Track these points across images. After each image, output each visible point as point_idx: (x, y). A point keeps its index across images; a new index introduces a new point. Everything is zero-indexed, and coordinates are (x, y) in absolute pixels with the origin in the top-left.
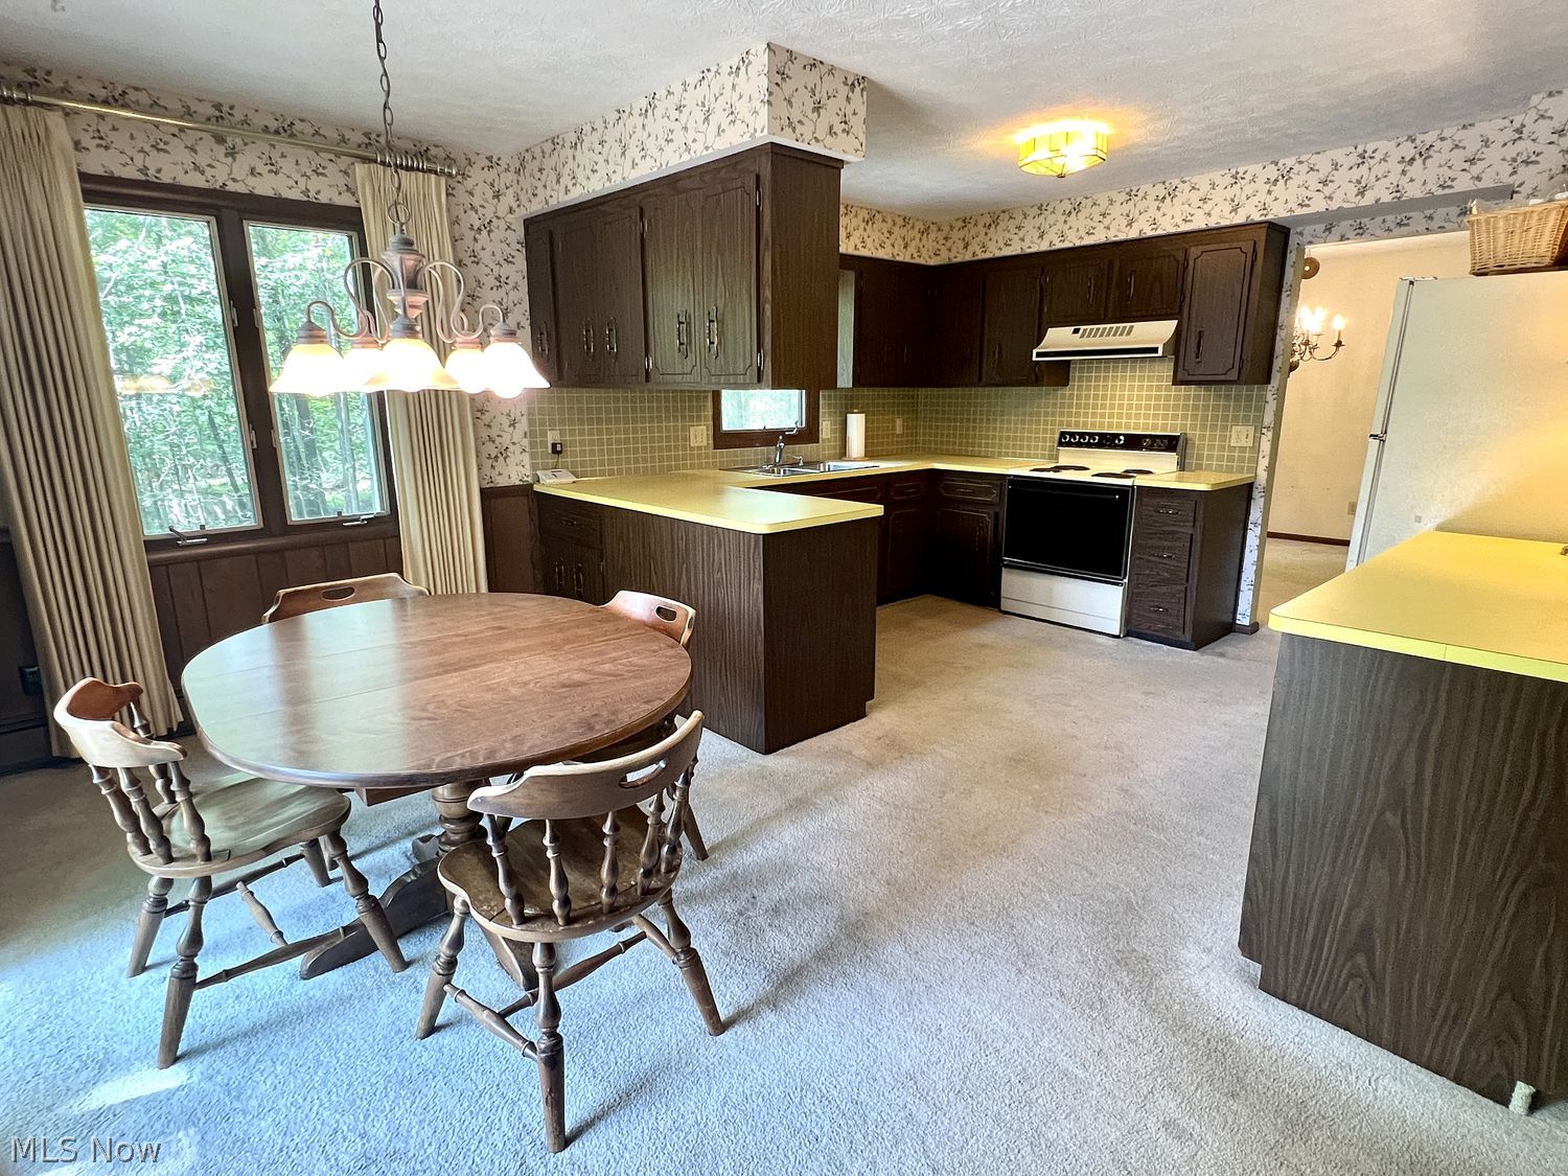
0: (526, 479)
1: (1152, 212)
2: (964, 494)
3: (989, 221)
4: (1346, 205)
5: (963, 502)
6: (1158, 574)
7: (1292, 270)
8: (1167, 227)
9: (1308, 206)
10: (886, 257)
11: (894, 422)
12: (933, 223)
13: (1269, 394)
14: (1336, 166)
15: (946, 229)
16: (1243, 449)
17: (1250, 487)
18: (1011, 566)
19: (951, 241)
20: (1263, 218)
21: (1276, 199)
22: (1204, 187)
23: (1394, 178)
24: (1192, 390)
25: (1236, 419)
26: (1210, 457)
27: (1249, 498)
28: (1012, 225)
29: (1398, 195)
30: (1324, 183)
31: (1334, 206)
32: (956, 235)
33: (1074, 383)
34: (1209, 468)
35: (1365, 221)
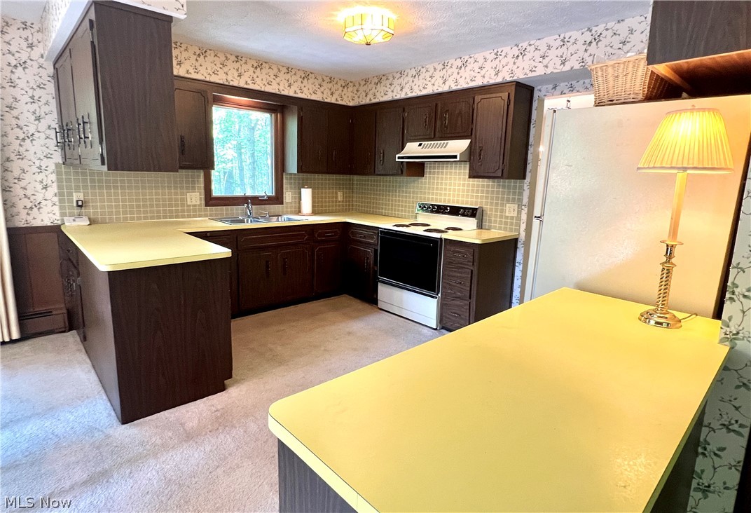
0: (56, 222)
1: (455, 75)
2: (361, 237)
3: (377, 81)
4: (556, 71)
5: (361, 242)
6: (455, 293)
7: (536, 112)
8: (463, 85)
9: (534, 71)
10: (318, 99)
11: (336, 193)
12: (351, 82)
13: (525, 185)
14: (549, 47)
15: (357, 85)
16: (512, 218)
17: (516, 240)
18: (383, 282)
19: (360, 92)
20: (511, 79)
21: (518, 67)
22: (481, 60)
23: (581, 53)
24: (485, 182)
25: (508, 200)
26: (495, 222)
27: (516, 248)
28: (388, 82)
29: (583, 64)
30: (543, 57)
31: (549, 71)
32: (362, 89)
33: (427, 175)
34: (495, 228)
35: (574, 83)
